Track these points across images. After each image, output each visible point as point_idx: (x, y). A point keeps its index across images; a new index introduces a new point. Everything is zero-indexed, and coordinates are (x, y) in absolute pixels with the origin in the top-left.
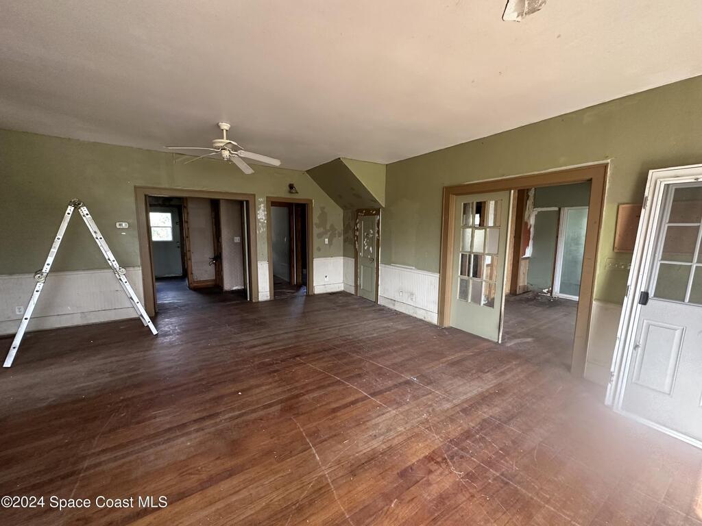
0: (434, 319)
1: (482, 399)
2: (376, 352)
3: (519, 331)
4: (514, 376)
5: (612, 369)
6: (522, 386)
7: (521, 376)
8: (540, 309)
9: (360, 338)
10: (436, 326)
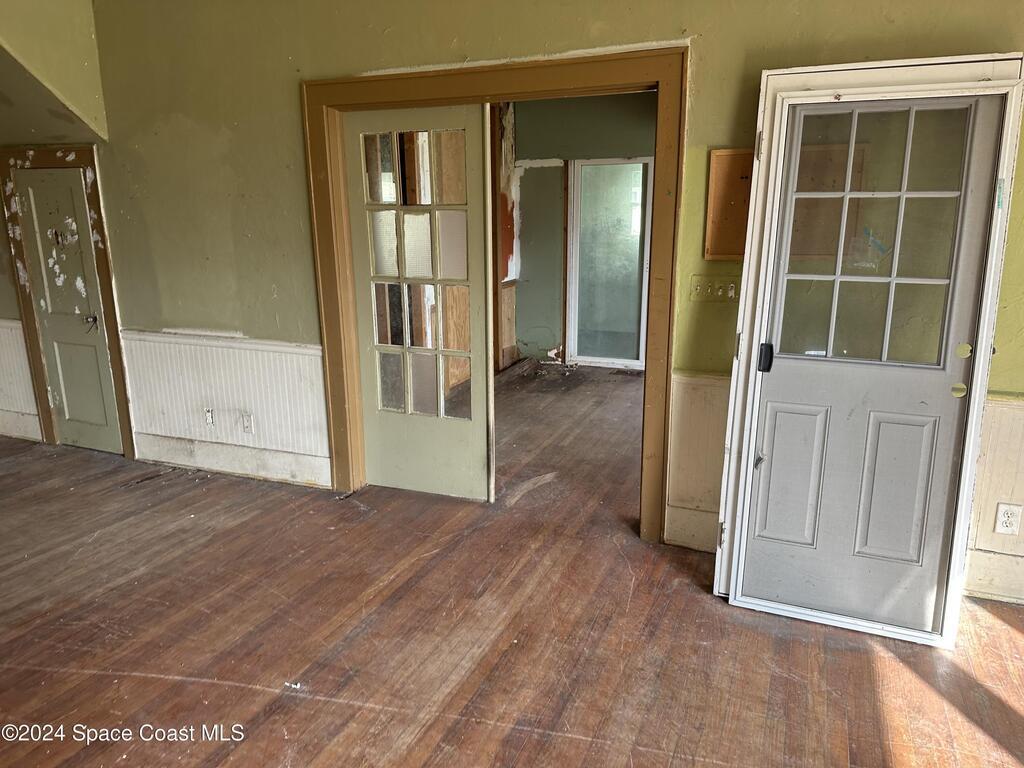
0: (320, 475)
1: (489, 679)
2: (153, 632)
3: (526, 459)
4: (540, 584)
5: (721, 519)
6: (563, 606)
7: (556, 578)
8: (550, 398)
9: (86, 598)
10: (328, 494)
